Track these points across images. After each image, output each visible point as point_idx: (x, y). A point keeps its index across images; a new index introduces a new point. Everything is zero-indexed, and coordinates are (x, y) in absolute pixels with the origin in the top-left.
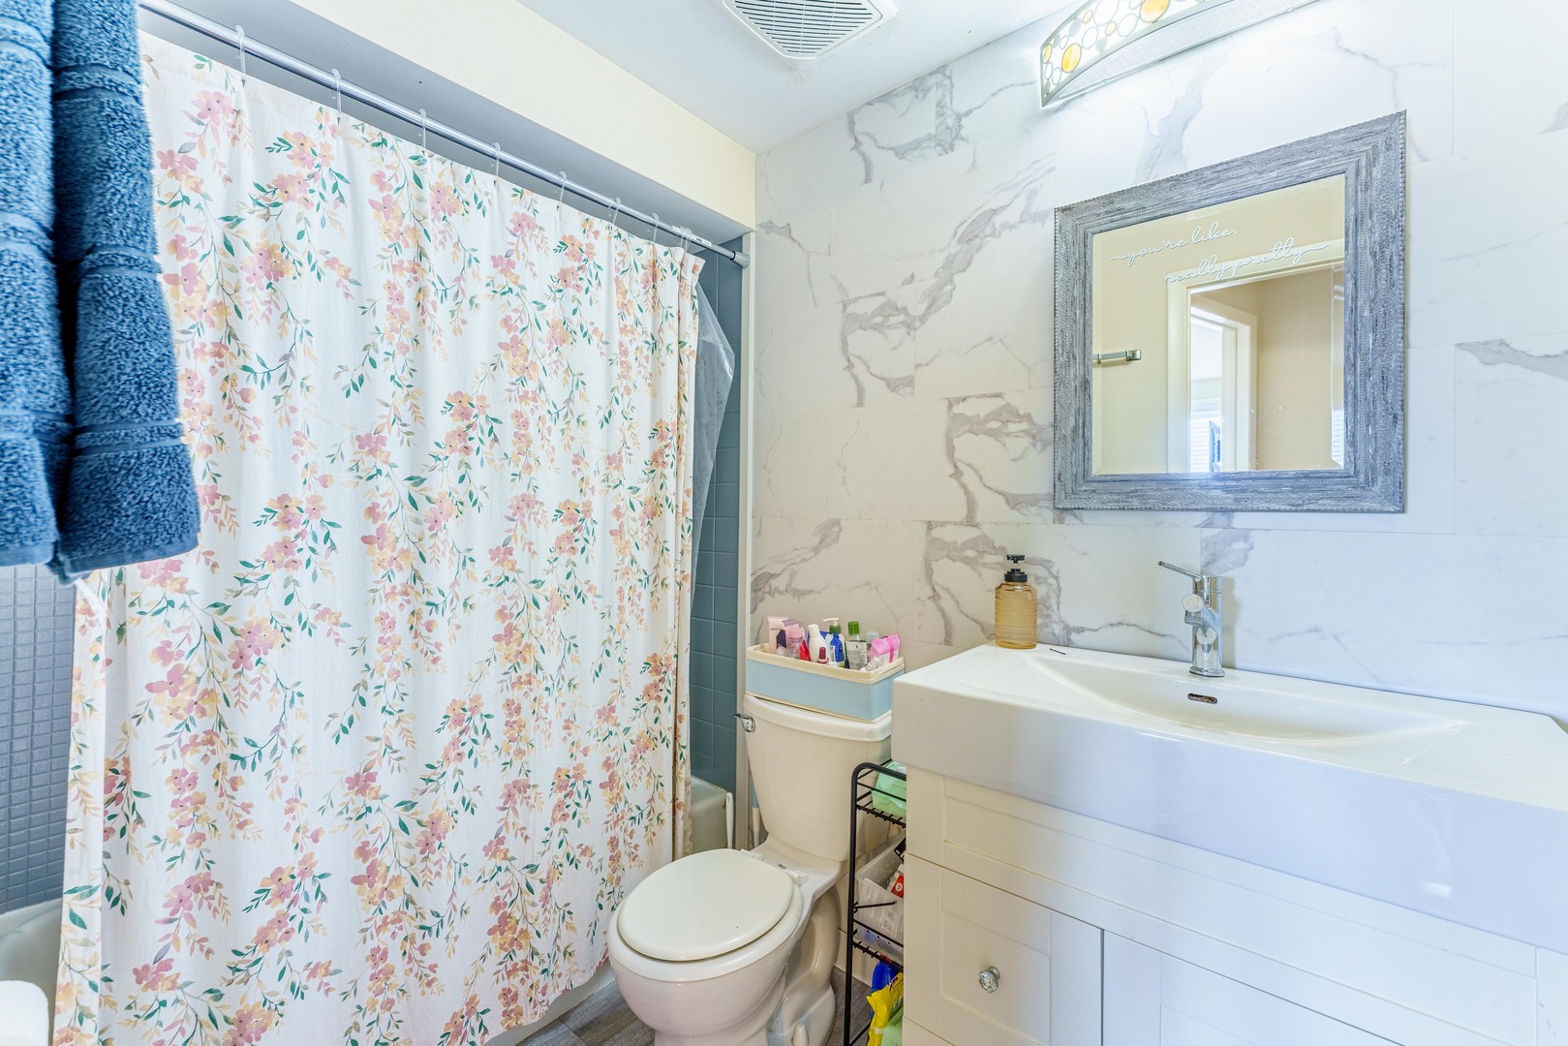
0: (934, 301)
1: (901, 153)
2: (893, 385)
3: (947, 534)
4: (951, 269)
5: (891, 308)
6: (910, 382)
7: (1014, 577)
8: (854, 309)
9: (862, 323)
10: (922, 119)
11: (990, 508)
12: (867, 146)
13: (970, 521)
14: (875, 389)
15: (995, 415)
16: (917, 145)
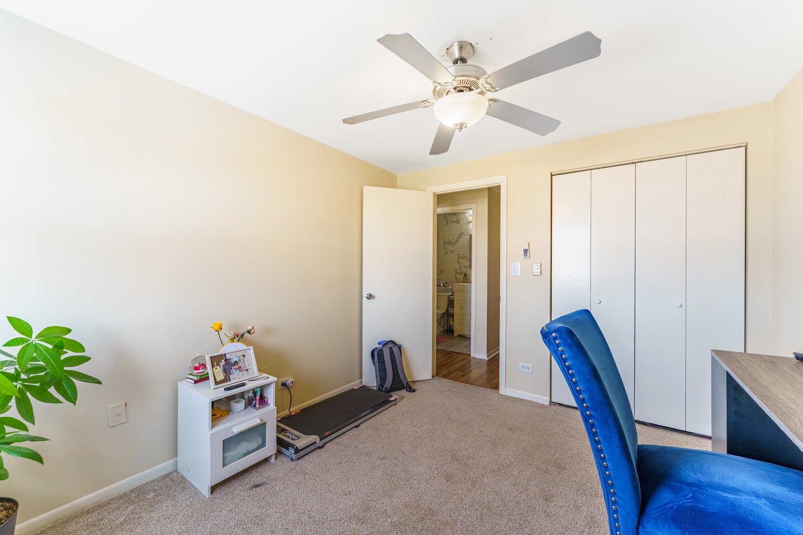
0: (456, 242)
1: (452, 222)
2: (451, 252)
3: (458, 271)
4: (458, 238)
5: (450, 242)
6: (453, 252)
7: (465, 275)
8: (446, 241)
9: (447, 243)
10: (454, 219)
11: (463, 268)
12: (447, 219)
13: (461, 269)
14: (448, 252)
15: (463, 257)
16: (454, 222)
